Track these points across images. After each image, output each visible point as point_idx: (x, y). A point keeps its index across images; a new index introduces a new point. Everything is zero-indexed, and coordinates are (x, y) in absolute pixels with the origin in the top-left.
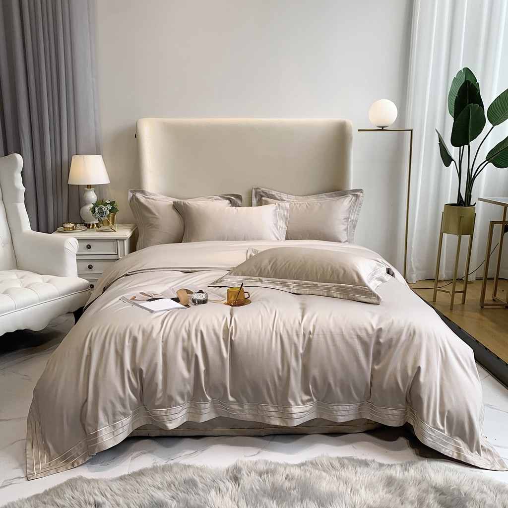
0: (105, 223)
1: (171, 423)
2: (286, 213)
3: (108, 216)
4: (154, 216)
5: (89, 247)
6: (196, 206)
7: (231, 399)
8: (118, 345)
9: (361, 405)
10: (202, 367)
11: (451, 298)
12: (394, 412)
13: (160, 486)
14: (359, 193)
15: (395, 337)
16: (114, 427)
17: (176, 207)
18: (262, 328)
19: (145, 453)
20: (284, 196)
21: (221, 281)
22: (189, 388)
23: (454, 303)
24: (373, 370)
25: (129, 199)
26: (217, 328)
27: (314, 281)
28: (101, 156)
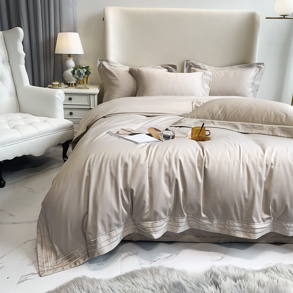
0: (82, 82)
1: (156, 233)
2: (209, 78)
3: (84, 77)
4: (116, 78)
5: (70, 99)
8: (112, 169)
10: (181, 189)
13: (153, 288)
14: (261, 66)
16: (110, 235)
17: (131, 72)
18: (231, 159)
19: (131, 255)
20: (207, 67)
21: (180, 123)
22: (170, 206)
25: (98, 66)
26: (193, 158)
27: (259, 123)
28: (78, 33)
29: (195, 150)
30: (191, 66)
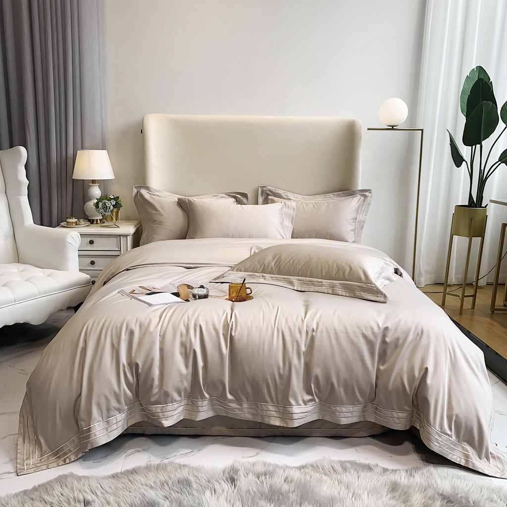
0: (109, 219)
1: (166, 420)
2: (292, 212)
3: (112, 212)
5: (91, 242)
6: (201, 203)
7: (229, 397)
8: (114, 337)
9: (364, 408)
10: (200, 363)
11: (460, 302)
12: (400, 414)
13: (153, 485)
14: (367, 194)
15: (402, 337)
16: (108, 422)
17: (181, 204)
18: (263, 324)
19: (139, 451)
20: (291, 195)
21: (223, 277)
22: (186, 384)
23: (464, 308)
24: (378, 370)
25: (134, 195)
26: (217, 323)
27: (318, 278)
28: (106, 151)
29: (221, 313)
30: (268, 195)
